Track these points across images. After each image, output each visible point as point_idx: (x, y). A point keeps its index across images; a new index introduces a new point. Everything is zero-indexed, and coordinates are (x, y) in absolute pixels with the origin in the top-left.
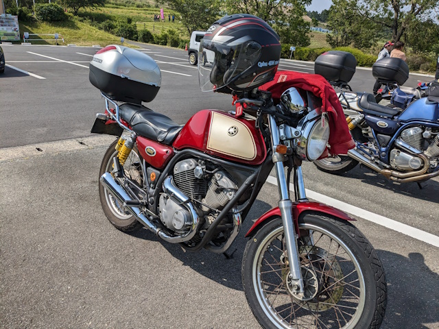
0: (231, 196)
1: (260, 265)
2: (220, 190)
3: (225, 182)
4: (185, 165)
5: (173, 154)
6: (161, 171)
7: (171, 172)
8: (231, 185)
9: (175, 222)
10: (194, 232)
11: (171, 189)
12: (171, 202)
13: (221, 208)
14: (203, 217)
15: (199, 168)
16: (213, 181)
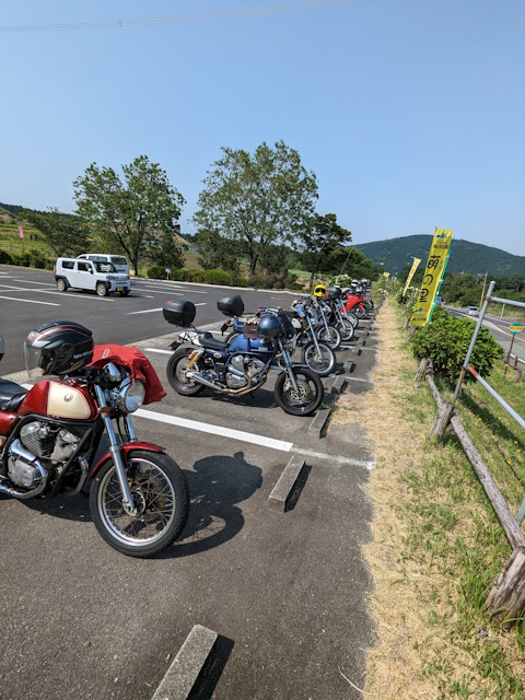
0: (75, 448)
1: (104, 497)
2: (64, 445)
3: (69, 437)
4: (31, 428)
5: (18, 420)
6: (8, 436)
7: (18, 436)
8: (74, 439)
9: (24, 480)
10: (44, 485)
11: (17, 452)
12: (19, 463)
13: (67, 459)
14: (52, 470)
15: (43, 430)
16: (58, 438)
